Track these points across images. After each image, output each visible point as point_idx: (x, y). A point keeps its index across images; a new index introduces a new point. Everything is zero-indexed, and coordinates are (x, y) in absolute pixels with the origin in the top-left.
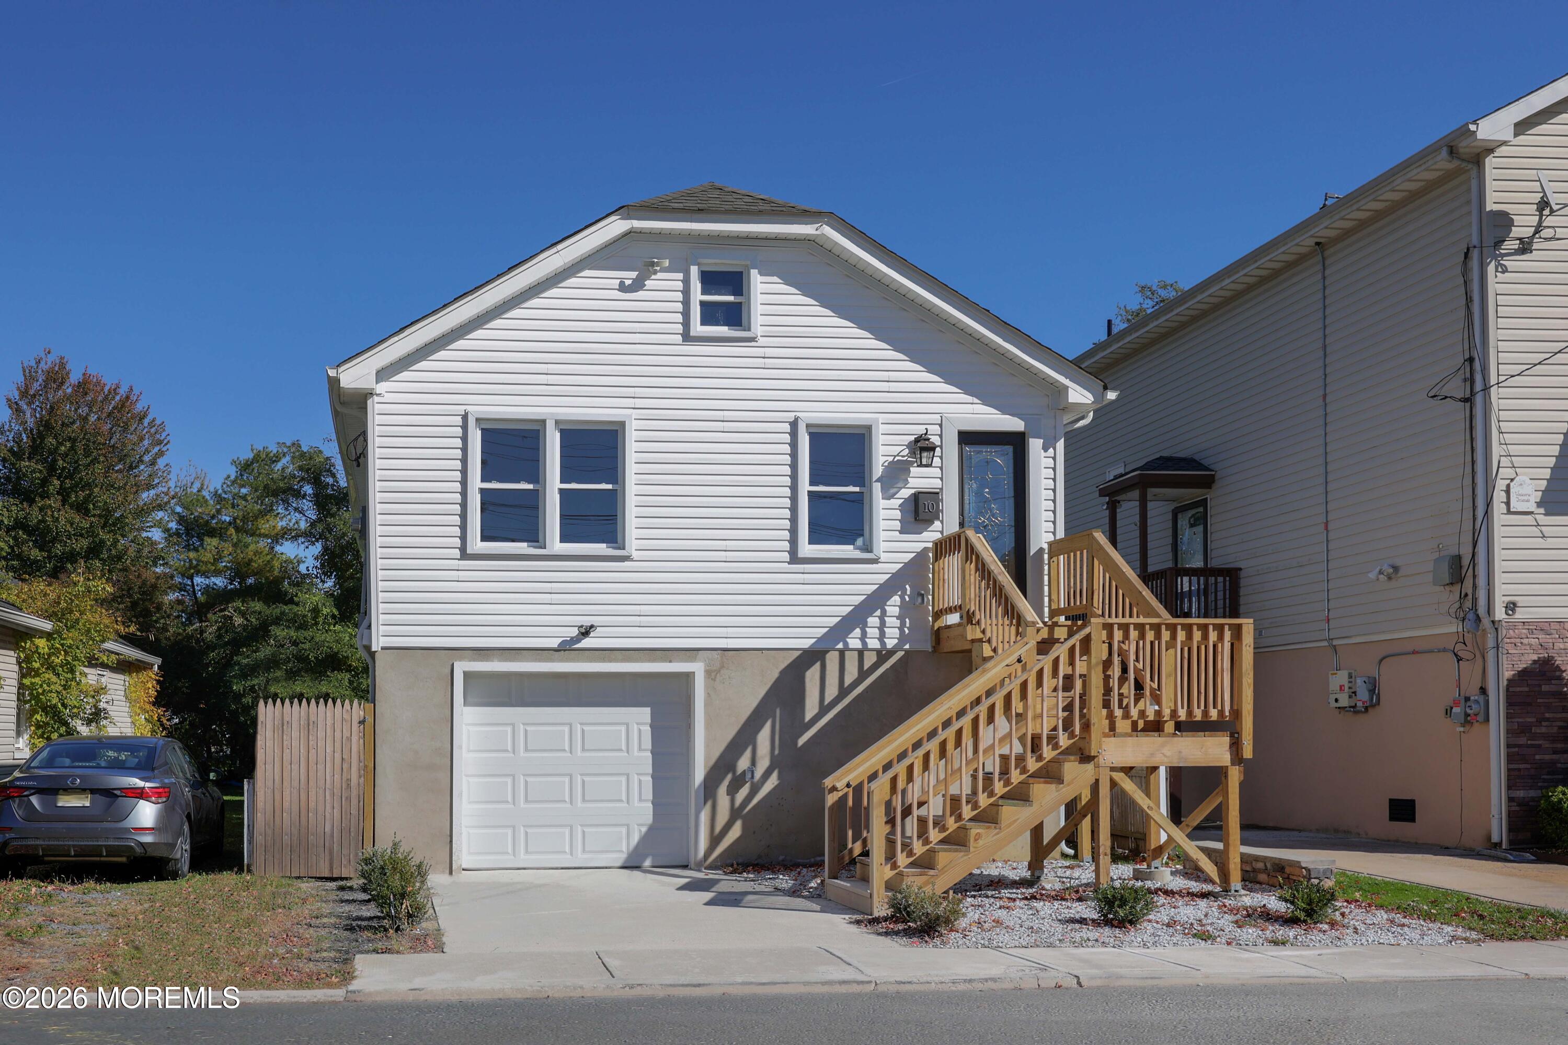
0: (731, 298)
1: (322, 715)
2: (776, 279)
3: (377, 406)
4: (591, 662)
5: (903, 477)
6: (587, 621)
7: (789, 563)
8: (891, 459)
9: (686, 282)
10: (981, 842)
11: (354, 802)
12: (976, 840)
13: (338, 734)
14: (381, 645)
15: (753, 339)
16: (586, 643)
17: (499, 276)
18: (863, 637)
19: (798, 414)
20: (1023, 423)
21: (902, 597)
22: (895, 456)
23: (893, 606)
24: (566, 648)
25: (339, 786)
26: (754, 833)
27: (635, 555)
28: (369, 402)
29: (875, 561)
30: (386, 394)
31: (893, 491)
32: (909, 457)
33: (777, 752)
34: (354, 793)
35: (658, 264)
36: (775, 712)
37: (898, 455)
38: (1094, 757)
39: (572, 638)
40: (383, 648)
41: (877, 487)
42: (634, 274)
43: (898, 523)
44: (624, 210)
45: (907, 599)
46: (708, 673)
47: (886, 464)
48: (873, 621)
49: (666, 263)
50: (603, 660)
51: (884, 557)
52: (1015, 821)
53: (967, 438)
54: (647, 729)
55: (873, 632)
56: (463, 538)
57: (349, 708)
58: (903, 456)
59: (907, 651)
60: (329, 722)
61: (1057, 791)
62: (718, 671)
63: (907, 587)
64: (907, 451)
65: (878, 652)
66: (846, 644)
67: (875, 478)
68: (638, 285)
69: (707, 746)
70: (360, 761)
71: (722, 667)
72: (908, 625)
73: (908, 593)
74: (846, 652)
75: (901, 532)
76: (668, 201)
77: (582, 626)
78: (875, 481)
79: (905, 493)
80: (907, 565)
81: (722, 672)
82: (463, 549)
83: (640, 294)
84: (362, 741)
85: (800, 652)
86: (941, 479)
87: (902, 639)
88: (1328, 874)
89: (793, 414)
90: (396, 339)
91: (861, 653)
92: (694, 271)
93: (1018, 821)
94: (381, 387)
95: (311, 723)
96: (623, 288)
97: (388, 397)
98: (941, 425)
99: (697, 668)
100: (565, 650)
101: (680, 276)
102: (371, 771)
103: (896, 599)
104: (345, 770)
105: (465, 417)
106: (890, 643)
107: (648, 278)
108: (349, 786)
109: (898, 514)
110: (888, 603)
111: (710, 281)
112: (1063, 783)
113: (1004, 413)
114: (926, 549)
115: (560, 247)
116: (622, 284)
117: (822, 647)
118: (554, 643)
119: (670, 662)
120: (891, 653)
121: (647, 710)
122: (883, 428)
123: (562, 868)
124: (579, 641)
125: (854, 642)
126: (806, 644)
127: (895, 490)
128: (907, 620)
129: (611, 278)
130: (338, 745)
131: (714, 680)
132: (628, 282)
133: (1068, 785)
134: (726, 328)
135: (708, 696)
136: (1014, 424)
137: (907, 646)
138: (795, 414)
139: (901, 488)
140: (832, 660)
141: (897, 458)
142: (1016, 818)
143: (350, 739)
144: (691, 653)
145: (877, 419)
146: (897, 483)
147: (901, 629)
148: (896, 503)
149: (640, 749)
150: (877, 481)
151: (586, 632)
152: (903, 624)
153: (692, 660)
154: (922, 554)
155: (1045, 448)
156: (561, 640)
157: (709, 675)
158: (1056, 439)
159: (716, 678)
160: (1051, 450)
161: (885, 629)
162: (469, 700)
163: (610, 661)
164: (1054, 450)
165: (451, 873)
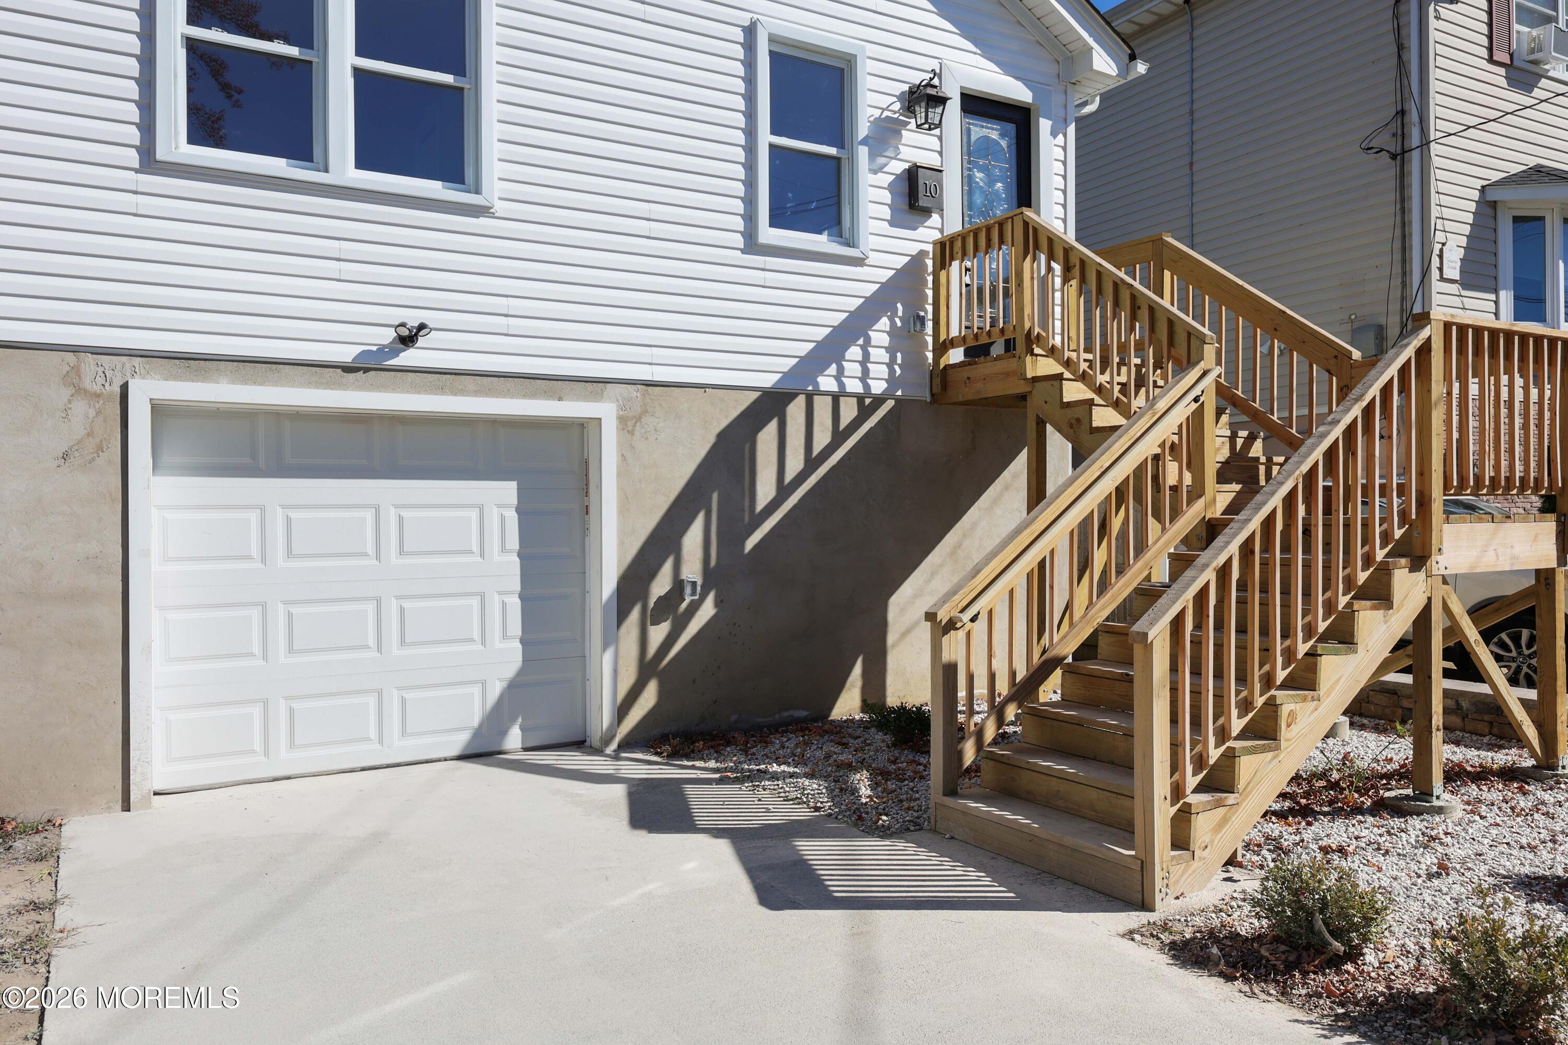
4: (419, 393)
5: (893, 143)
6: (413, 318)
7: (743, 251)
8: (877, 113)
16: (409, 357)
18: (839, 376)
19: (756, 17)
20: (1030, 92)
21: (893, 323)
22: (884, 110)
23: (880, 334)
24: (370, 365)
26: (694, 681)
27: (500, 207)
29: (859, 262)
31: (881, 161)
32: (901, 115)
37: (887, 109)
39: (382, 348)
41: (863, 153)
43: (888, 209)
45: (899, 324)
46: (622, 420)
47: (872, 119)
48: (854, 352)
50: (441, 390)
51: (873, 258)
54: (513, 516)
55: (850, 368)
56: (147, 127)
58: (895, 112)
59: (898, 401)
62: (639, 419)
63: (899, 306)
64: (897, 106)
65: (860, 399)
66: (816, 384)
67: (859, 137)
69: (621, 543)
71: (645, 412)
72: (899, 361)
73: (900, 314)
74: (816, 396)
75: (891, 223)
77: (403, 325)
78: (860, 143)
79: (898, 167)
80: (900, 272)
81: (644, 420)
82: (146, 149)
85: (756, 395)
86: (941, 153)
87: (892, 380)
89: (749, 15)
91: (836, 398)
98: (940, 74)
99: (605, 412)
100: (367, 368)
103: (884, 324)
106: (878, 387)
109: (887, 197)
110: (873, 328)
113: (1009, 74)
114: (923, 254)
117: (790, 386)
118: (347, 354)
119: (560, 399)
120: (879, 401)
122: (870, 65)
124: (395, 353)
125: (827, 383)
126: (768, 381)
127: (883, 159)
128: (899, 355)
131: (632, 433)
135: (623, 458)
136: (1022, 93)
137: (899, 393)
138: (751, 15)
139: (891, 159)
141: (886, 113)
144: (592, 386)
145: (862, 50)
146: (885, 150)
147: (890, 365)
148: (885, 179)
149: (501, 550)
150: (864, 142)
151: (408, 340)
152: (893, 360)
153: (596, 397)
154: (917, 260)
155: (1054, 134)
156: (359, 349)
157: (626, 423)
158: (1066, 122)
159: (633, 430)
160: (1061, 136)
161: (869, 365)
162: (166, 459)
163: (455, 392)
164: (1065, 136)
165: (126, 807)
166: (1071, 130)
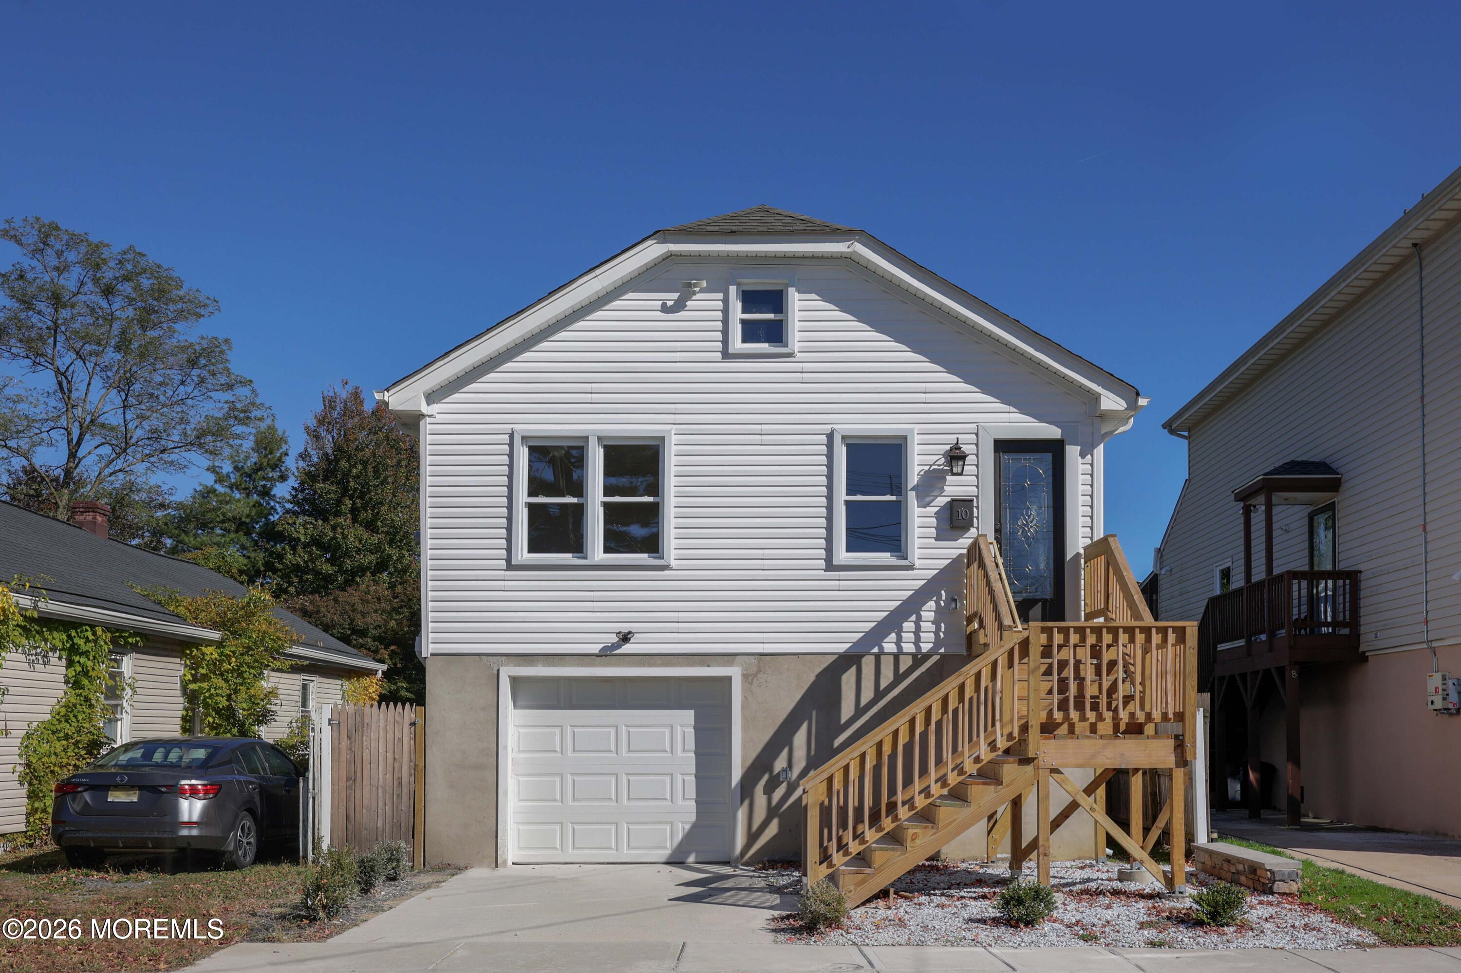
0: (771, 316)
1: (375, 717)
2: (813, 296)
3: (429, 426)
4: (631, 667)
5: (940, 485)
6: (625, 627)
7: (825, 570)
8: (927, 468)
9: (726, 301)
10: (918, 842)
11: (405, 798)
12: (913, 840)
13: (390, 735)
14: (430, 651)
15: (790, 355)
16: (627, 648)
17: (540, 301)
18: (899, 642)
19: (835, 426)
20: (1060, 431)
21: (937, 603)
22: (931, 466)
23: (929, 611)
24: (607, 654)
25: (391, 784)
26: (790, 830)
27: (674, 563)
28: (422, 423)
29: (911, 568)
30: (438, 416)
31: (928, 499)
32: (945, 466)
33: (813, 753)
34: (405, 790)
35: (695, 285)
36: (812, 714)
37: (934, 464)
38: (1033, 759)
39: (613, 644)
40: (432, 655)
41: (912, 496)
42: (676, 296)
43: (934, 530)
44: (660, 234)
45: (942, 604)
46: (745, 676)
47: (922, 473)
48: (908, 626)
49: (704, 284)
50: (643, 665)
51: (918, 563)
52: (954, 821)
53: (1003, 446)
54: (691, 731)
55: (908, 636)
56: (509, 550)
57: (401, 710)
58: (939, 465)
59: (942, 655)
60: (382, 725)
61: (996, 792)
62: (755, 675)
63: (943, 592)
64: (943, 460)
65: (914, 656)
66: (881, 648)
67: (910, 487)
68: (679, 306)
69: (744, 747)
70: (411, 761)
71: (759, 671)
72: (943, 629)
73: (944, 598)
74: (882, 656)
75: (936, 539)
76: (707, 224)
77: (619, 633)
78: (910, 490)
79: (942, 501)
80: (943, 571)
81: (759, 676)
82: (508, 560)
83: (682, 314)
84: (412, 742)
85: (836, 656)
86: (977, 487)
87: (938, 643)
89: (830, 427)
90: (441, 363)
91: (896, 657)
92: (733, 290)
93: (956, 822)
94: (434, 409)
95: (365, 725)
96: (665, 309)
97: (440, 418)
98: (977, 434)
99: (734, 672)
100: (606, 656)
101: (720, 296)
102: (420, 771)
103: (931, 605)
104: (396, 769)
105: (512, 436)
106: (926, 647)
107: (690, 299)
108: (400, 784)
109: (933, 521)
110: (923, 609)
111: (751, 300)
112: (1000, 783)
113: (1041, 421)
114: (961, 555)
115: (598, 271)
116: (664, 305)
117: (858, 651)
118: (596, 648)
119: (708, 666)
120: (927, 656)
121: (692, 712)
122: (917, 438)
123: (608, 863)
124: (619, 647)
125: (889, 646)
126: (842, 648)
127: (931, 498)
128: (943, 625)
129: (653, 300)
130: (390, 746)
131: (751, 684)
132: (670, 303)
133: (1007, 786)
134: (766, 345)
135: (745, 698)
136: (1053, 432)
137: (942, 650)
138: (832, 426)
139: (937, 496)
140: (868, 664)
141: (933, 467)
142: (955, 818)
143: (401, 740)
144: (728, 658)
145: (913, 430)
146: (933, 491)
147: (937, 633)
148: (932, 510)
149: (684, 750)
150: (912, 489)
151: (625, 638)
152: (938, 629)
153: (730, 664)
154: (957, 561)
155: (1083, 455)
156: (602, 646)
157: (747, 678)
158: (1094, 446)
159: (752, 681)
160: (1089, 456)
161: (921, 634)
162: (519, 701)
163: (650, 665)
164: (1092, 456)
165: (497, 866)
166: (1099, 451)
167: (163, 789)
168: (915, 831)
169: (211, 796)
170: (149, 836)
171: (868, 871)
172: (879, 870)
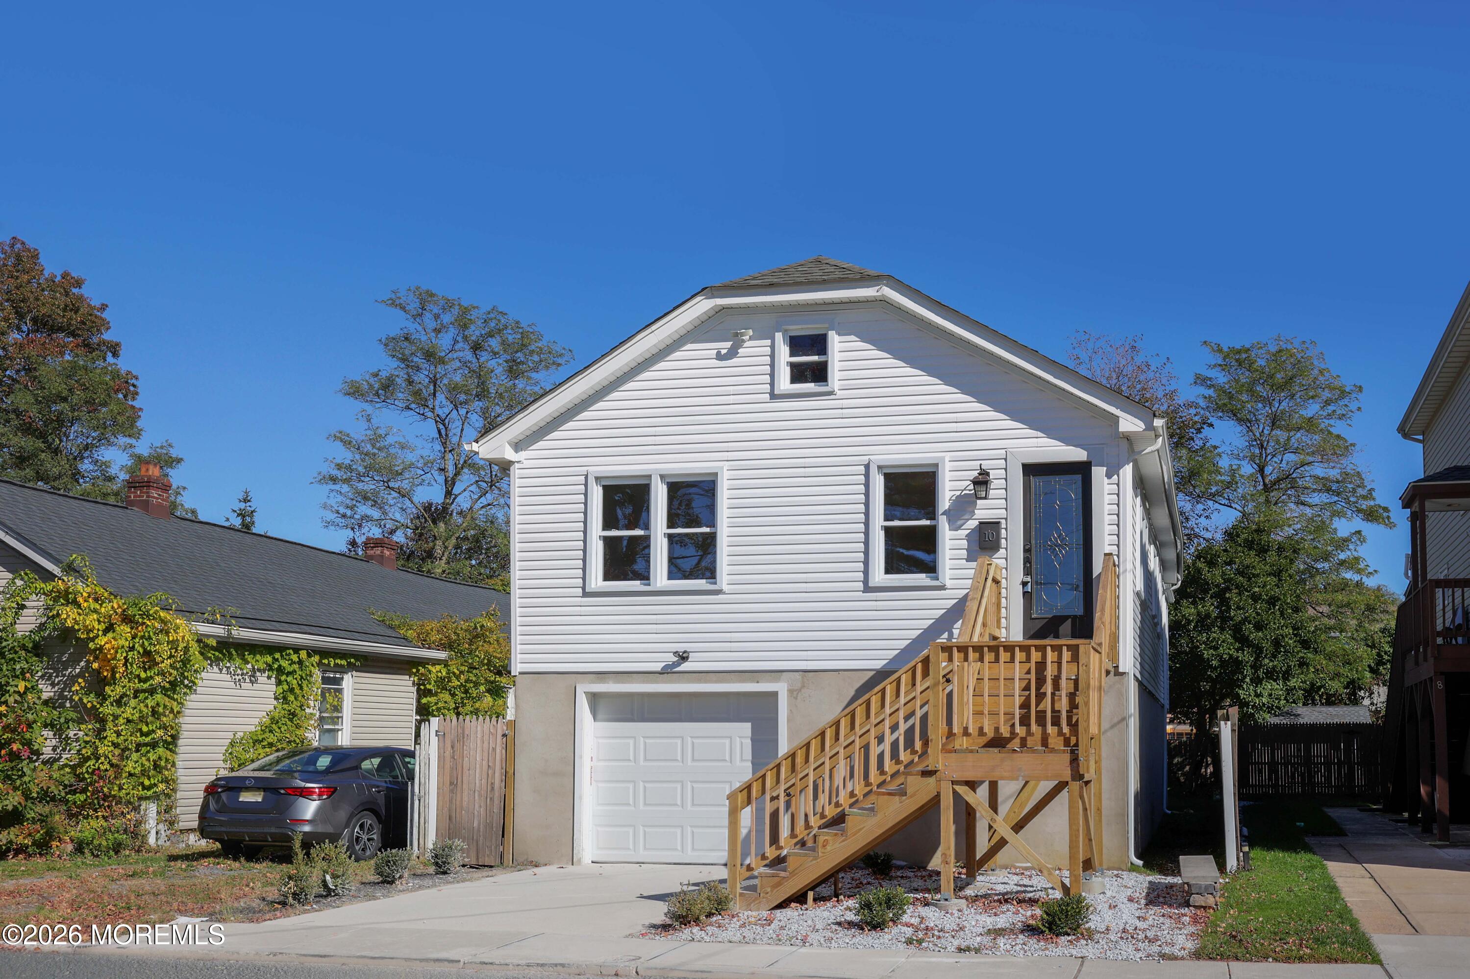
0: (815, 358)
1: (473, 729)
2: (853, 338)
3: (517, 471)
4: (689, 683)
5: (970, 509)
6: (681, 648)
7: (863, 592)
8: (958, 493)
9: (773, 347)
10: (829, 848)
11: (496, 801)
12: (824, 846)
13: (486, 745)
14: (518, 670)
15: (831, 393)
16: (685, 666)
17: (604, 356)
19: (872, 457)
20: (1086, 453)
22: (963, 491)
24: (667, 671)
25: (485, 788)
27: (725, 589)
28: (512, 468)
29: (942, 588)
30: (525, 462)
31: (960, 522)
32: (973, 491)
34: (497, 794)
35: (742, 334)
37: (965, 489)
38: (936, 772)
39: (673, 663)
40: (520, 673)
41: (944, 520)
42: (728, 344)
43: (965, 552)
44: (707, 291)
46: (791, 691)
47: (954, 498)
49: (751, 332)
50: (699, 681)
51: (949, 584)
52: (861, 829)
53: (1031, 470)
54: (748, 742)
56: (584, 579)
57: (495, 723)
58: (970, 490)
60: (479, 736)
61: (901, 803)
62: (800, 690)
64: (972, 486)
67: (941, 511)
68: (732, 353)
70: (502, 768)
71: (803, 686)
75: (967, 560)
77: (679, 652)
78: (941, 515)
79: (973, 524)
81: (803, 691)
82: (584, 589)
83: (735, 361)
84: (504, 751)
85: (873, 673)
86: (1006, 509)
88: (1211, 890)
89: (867, 458)
90: (522, 415)
92: (779, 336)
93: (865, 829)
94: (522, 455)
95: (466, 736)
96: (720, 357)
97: (527, 464)
98: (1006, 460)
99: (781, 688)
100: (668, 673)
101: (768, 342)
102: (509, 777)
104: (490, 775)
105: (585, 478)
107: (741, 347)
108: (493, 788)
109: (964, 544)
110: (955, 627)
111: (797, 345)
112: (906, 795)
113: (1068, 444)
115: (654, 327)
116: (719, 353)
117: (893, 667)
118: (658, 667)
119: (758, 682)
121: (749, 725)
122: (948, 466)
124: (679, 665)
126: (879, 665)
127: (961, 522)
129: (709, 349)
130: (486, 754)
131: (796, 698)
132: (724, 352)
133: (911, 797)
134: (812, 385)
135: (791, 712)
136: (1078, 455)
138: (869, 457)
139: (968, 520)
141: (964, 492)
142: (862, 826)
143: (494, 749)
144: (776, 674)
145: (944, 458)
146: (964, 516)
148: (963, 533)
149: (742, 760)
150: (944, 514)
151: (683, 657)
153: (776, 680)
155: (1109, 476)
156: (664, 664)
157: (793, 693)
158: (1120, 466)
159: (797, 696)
160: (1115, 477)
162: (599, 716)
163: (706, 682)
164: (1118, 476)
165: (573, 866)
166: (1126, 472)
167: (282, 791)
168: (826, 838)
169: (325, 797)
170: (268, 831)
171: (783, 874)
172: (793, 874)
